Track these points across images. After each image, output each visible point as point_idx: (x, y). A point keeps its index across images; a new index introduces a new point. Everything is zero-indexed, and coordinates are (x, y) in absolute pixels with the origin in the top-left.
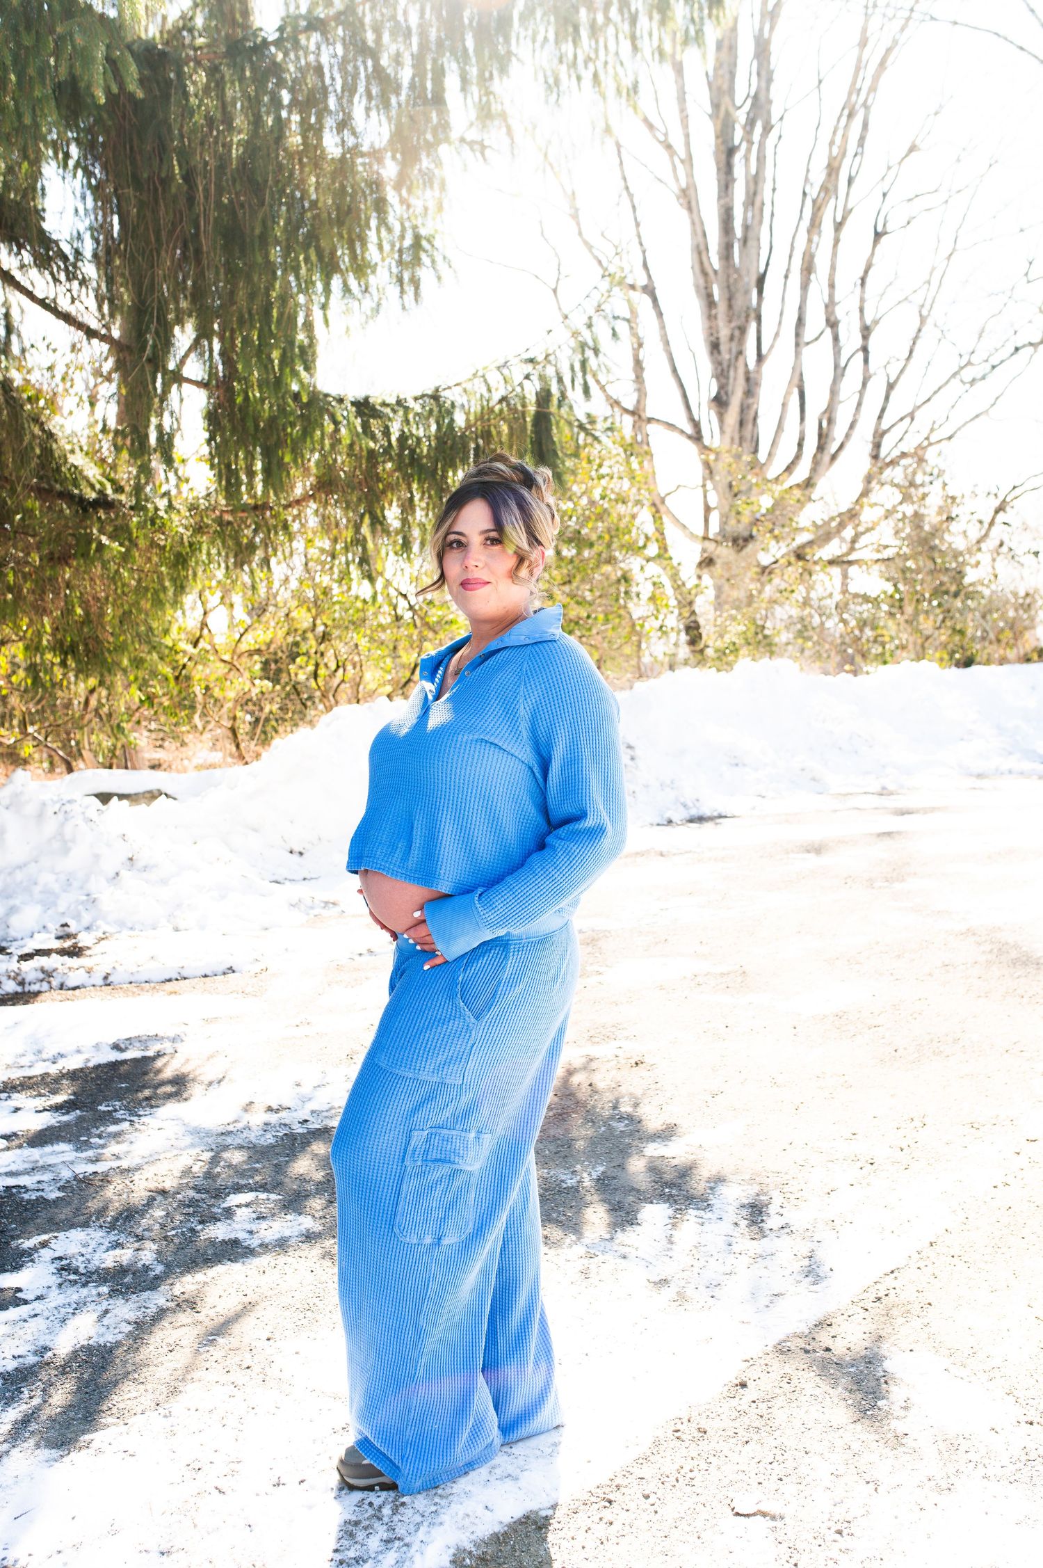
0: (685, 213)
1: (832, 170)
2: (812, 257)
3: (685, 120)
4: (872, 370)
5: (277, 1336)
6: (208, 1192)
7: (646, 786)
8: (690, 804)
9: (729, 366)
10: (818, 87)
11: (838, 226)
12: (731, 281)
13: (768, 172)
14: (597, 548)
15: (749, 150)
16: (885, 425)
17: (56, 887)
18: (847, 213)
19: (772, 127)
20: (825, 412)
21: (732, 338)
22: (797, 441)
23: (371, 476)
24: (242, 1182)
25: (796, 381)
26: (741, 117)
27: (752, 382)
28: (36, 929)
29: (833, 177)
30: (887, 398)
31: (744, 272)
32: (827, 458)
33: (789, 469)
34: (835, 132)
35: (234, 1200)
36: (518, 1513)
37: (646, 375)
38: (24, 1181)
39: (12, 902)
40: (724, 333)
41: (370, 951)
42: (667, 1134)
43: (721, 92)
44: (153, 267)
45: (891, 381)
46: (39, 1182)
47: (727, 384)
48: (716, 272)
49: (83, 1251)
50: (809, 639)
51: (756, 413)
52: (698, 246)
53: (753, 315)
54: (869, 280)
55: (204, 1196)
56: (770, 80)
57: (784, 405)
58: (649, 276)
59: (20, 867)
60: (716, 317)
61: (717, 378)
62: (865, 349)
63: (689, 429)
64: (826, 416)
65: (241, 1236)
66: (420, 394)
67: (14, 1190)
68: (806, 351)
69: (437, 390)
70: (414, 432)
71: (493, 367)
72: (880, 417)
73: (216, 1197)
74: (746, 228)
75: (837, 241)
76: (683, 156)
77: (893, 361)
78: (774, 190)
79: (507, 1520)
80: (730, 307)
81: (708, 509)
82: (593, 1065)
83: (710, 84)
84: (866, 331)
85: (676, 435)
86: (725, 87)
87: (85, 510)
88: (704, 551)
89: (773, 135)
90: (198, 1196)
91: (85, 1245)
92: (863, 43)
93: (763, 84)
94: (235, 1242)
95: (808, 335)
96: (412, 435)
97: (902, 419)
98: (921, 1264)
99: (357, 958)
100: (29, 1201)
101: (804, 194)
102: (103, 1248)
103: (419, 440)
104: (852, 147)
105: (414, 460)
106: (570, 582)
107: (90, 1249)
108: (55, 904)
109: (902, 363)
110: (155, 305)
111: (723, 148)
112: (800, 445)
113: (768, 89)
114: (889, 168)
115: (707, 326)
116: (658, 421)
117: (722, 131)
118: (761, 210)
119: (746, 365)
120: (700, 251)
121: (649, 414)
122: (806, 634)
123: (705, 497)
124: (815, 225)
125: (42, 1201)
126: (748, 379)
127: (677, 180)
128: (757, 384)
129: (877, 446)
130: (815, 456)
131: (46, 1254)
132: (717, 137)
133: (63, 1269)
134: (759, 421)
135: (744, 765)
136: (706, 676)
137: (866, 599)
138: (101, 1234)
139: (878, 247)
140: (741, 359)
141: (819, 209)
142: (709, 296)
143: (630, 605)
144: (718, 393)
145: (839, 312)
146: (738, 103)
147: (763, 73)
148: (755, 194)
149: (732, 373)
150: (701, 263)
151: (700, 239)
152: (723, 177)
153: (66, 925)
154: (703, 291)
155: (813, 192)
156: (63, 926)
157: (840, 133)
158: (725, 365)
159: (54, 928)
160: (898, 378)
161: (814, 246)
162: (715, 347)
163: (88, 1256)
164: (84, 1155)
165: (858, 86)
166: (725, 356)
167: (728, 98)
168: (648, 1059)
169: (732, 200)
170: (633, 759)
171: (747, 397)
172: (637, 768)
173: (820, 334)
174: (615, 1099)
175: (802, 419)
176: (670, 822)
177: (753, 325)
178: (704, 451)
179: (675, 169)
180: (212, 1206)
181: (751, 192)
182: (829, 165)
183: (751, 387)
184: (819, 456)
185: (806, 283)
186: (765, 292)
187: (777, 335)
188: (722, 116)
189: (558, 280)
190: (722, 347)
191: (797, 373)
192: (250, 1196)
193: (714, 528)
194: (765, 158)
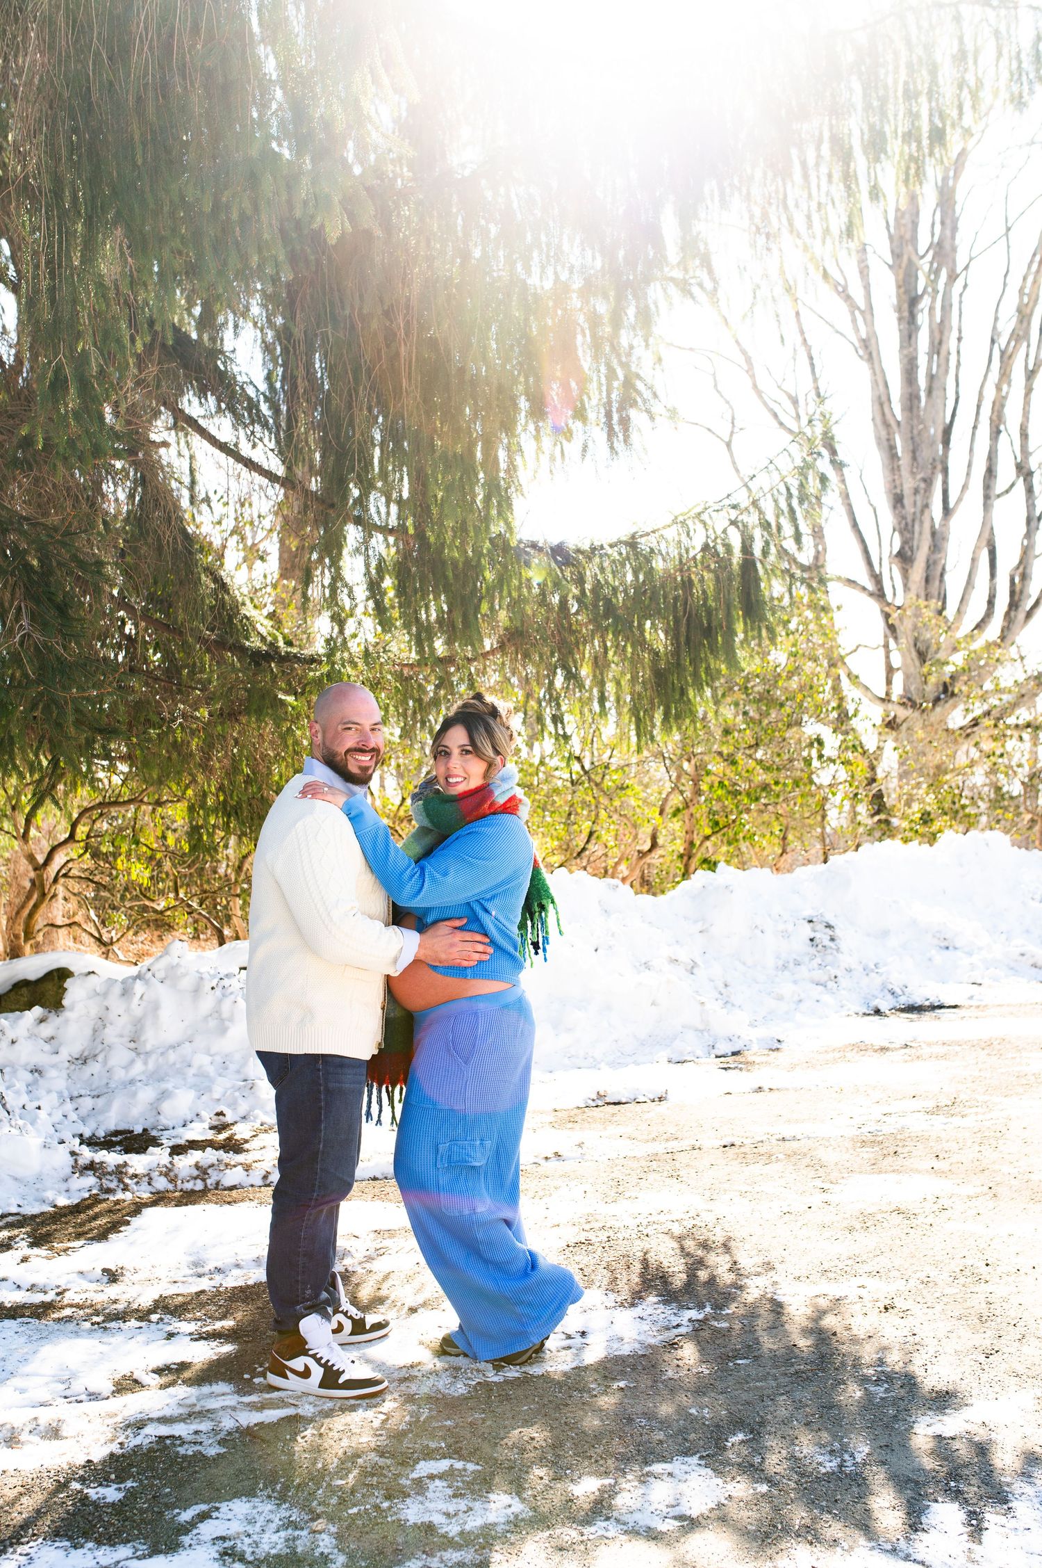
1: (1024, 316)
2: (1002, 406)
3: (864, 272)
6: (393, 1456)
7: (849, 971)
8: (899, 991)
9: (914, 521)
10: (1007, 234)
11: (1031, 375)
12: (915, 432)
13: (955, 322)
14: (788, 710)
15: (933, 301)
17: (211, 1070)
19: (958, 276)
20: (1018, 568)
21: (916, 491)
22: (987, 597)
24: (433, 1445)
25: (986, 538)
26: (924, 265)
27: (938, 536)
28: (189, 1118)
29: (1025, 324)
31: (929, 423)
32: (1021, 616)
33: (980, 627)
34: (1025, 279)
35: (424, 1468)
38: (180, 1430)
39: (164, 1086)
40: (908, 484)
41: (557, 1155)
43: (902, 242)
46: (196, 1432)
47: (912, 539)
48: (898, 423)
49: (250, 1529)
51: (944, 569)
52: (879, 397)
53: (939, 467)
55: (389, 1462)
56: (955, 229)
57: (974, 560)
59: (173, 1047)
60: (899, 470)
61: (901, 533)
63: (870, 586)
64: (1020, 571)
65: (437, 1519)
66: (615, 540)
67: (168, 1442)
68: (998, 504)
69: (633, 537)
70: (610, 579)
71: (693, 513)
73: (404, 1464)
74: (931, 378)
75: (1029, 391)
76: (863, 307)
78: (959, 339)
80: (914, 458)
81: (890, 670)
83: (891, 237)
85: (858, 592)
86: (908, 236)
87: (258, 664)
88: (887, 713)
89: (959, 285)
90: (381, 1462)
91: (251, 1522)
93: (948, 233)
95: (999, 486)
96: (607, 582)
99: (543, 1162)
100: (185, 1457)
101: (993, 343)
102: (273, 1526)
103: (615, 590)
105: (610, 609)
107: (258, 1528)
108: (209, 1089)
110: (355, 446)
111: (905, 298)
112: (991, 603)
113: (953, 238)
115: (890, 479)
116: (839, 578)
117: (904, 281)
118: (948, 360)
119: (932, 520)
120: (882, 402)
121: (829, 571)
123: (887, 657)
124: (1005, 375)
125: (200, 1458)
126: (933, 534)
127: (857, 330)
128: (945, 539)
130: (1008, 614)
131: (208, 1529)
132: (899, 287)
133: (226, 1554)
134: (946, 577)
135: (955, 948)
138: (269, 1507)
140: (927, 512)
141: (1009, 359)
142: (892, 448)
144: (902, 548)
145: (1033, 462)
146: (921, 252)
147: (948, 222)
148: (940, 343)
149: (917, 528)
150: (883, 414)
151: (882, 389)
152: (904, 326)
153: (221, 1114)
154: (885, 443)
155: (1003, 340)
156: (218, 1114)
157: (1030, 279)
158: (909, 520)
159: (208, 1117)
161: (1004, 396)
162: (898, 500)
163: (255, 1537)
164: (247, 1399)
166: (909, 509)
167: (910, 248)
168: (898, 1303)
169: (916, 350)
170: (832, 939)
171: (933, 552)
172: (838, 950)
173: (1013, 485)
174: (868, 1354)
175: (993, 575)
176: (878, 1012)
177: (939, 478)
178: (887, 609)
179: (854, 321)
180: (399, 1475)
181: (937, 342)
182: (1019, 311)
183: (938, 540)
184: (1013, 614)
185: (996, 433)
186: (951, 445)
187: (965, 487)
188: (904, 265)
189: (732, 433)
190: (906, 501)
191: (988, 527)
192: (444, 1465)
193: (898, 689)
194: (951, 306)
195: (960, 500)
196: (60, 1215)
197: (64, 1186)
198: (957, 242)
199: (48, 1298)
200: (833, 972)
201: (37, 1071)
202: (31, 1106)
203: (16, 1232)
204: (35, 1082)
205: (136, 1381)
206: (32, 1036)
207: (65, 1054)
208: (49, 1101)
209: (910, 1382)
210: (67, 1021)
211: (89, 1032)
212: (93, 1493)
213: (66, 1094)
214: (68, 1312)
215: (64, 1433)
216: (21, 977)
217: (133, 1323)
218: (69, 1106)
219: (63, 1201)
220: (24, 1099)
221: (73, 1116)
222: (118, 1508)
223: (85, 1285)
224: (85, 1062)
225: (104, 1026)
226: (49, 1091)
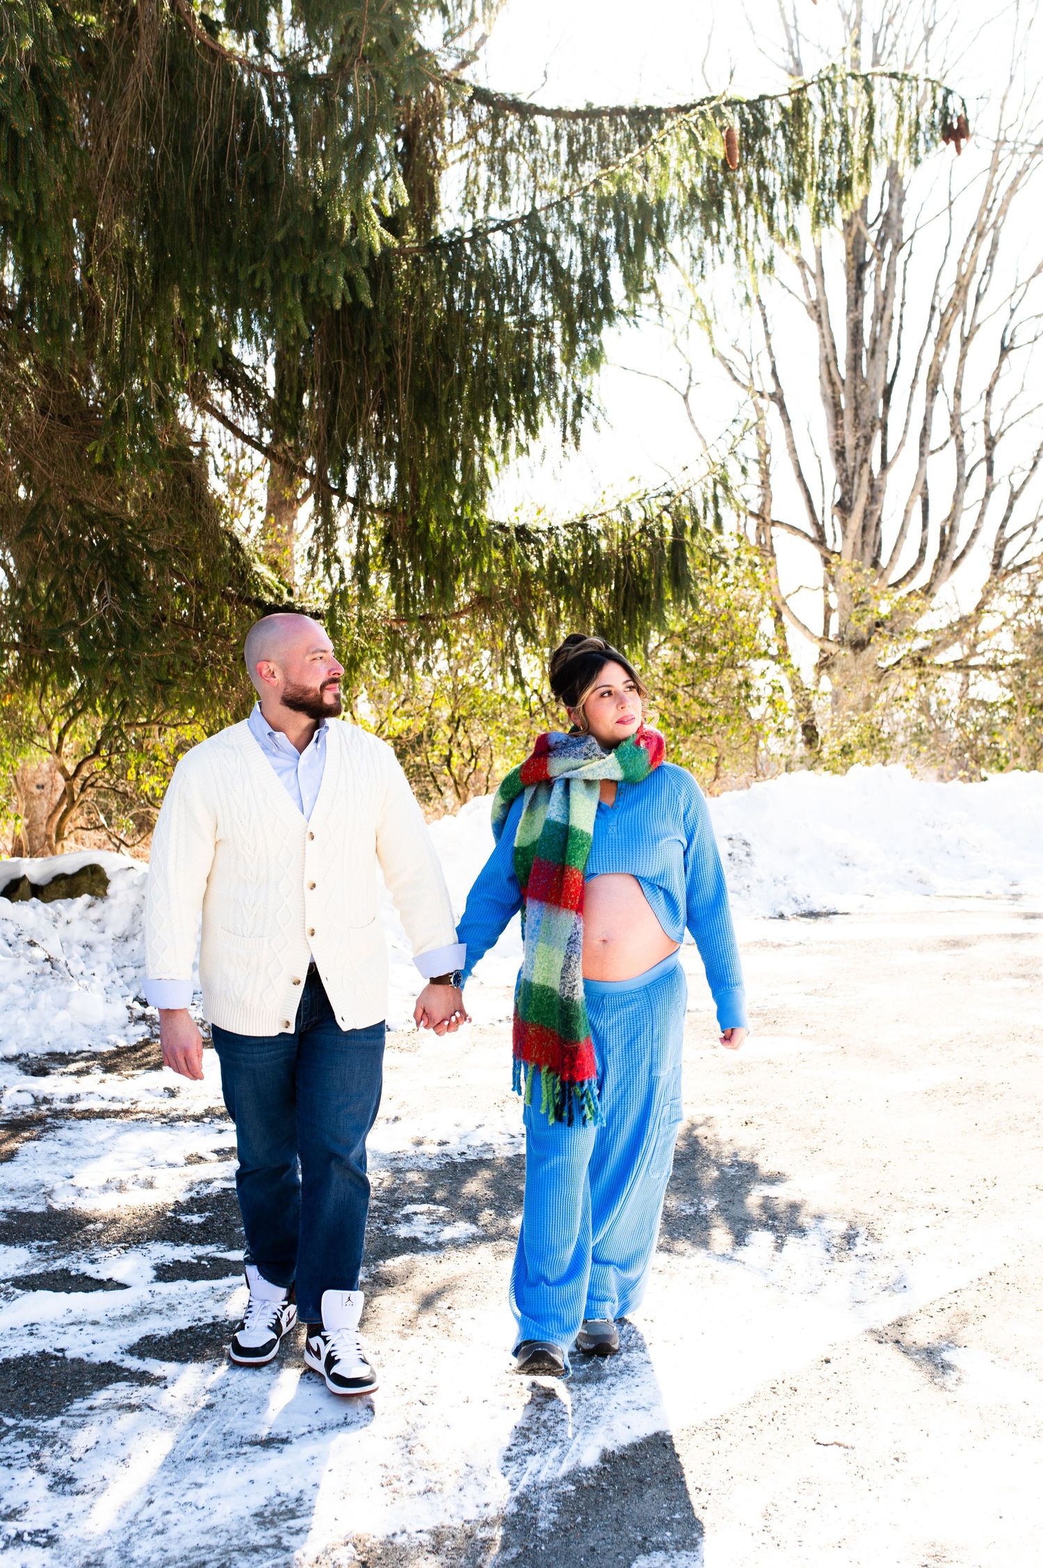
0: (814, 325)
1: (961, 287)
2: (939, 370)
4: (996, 480)
5: (455, 1306)
6: (388, 1202)
7: (760, 881)
8: (801, 900)
9: (853, 473)
10: (949, 208)
11: (966, 341)
12: (858, 391)
13: (898, 288)
14: (720, 653)
15: (879, 268)
16: (1008, 533)
18: (975, 328)
19: (902, 245)
20: (948, 519)
21: (857, 446)
22: (918, 547)
23: (525, 593)
24: (415, 1196)
25: (919, 488)
26: (872, 235)
27: (876, 488)
29: (962, 294)
30: (1010, 508)
31: (871, 383)
32: (948, 565)
33: (910, 574)
34: (963, 252)
35: (410, 1209)
36: (651, 1432)
37: (772, 481)
40: (850, 442)
42: (774, 1179)
44: (354, 421)
45: (1015, 489)
47: (851, 490)
48: (843, 382)
50: (924, 742)
51: (879, 519)
52: (826, 357)
53: (878, 425)
54: (994, 394)
56: (902, 200)
57: (906, 512)
58: (778, 384)
60: (842, 426)
61: (842, 484)
62: (989, 460)
63: (812, 533)
64: (949, 523)
65: (420, 1235)
66: (568, 522)
68: (930, 460)
69: (584, 518)
70: (564, 555)
71: (634, 499)
72: (1002, 527)
73: (396, 1206)
74: (875, 341)
75: (964, 356)
76: (814, 270)
77: (1017, 470)
78: (902, 305)
79: (642, 1435)
80: (856, 416)
81: (828, 610)
82: (710, 1123)
84: (991, 443)
85: (799, 539)
88: (822, 651)
89: (904, 253)
90: (380, 1204)
92: (994, 169)
93: (895, 205)
94: (415, 1240)
95: (933, 444)
96: (561, 558)
97: (1024, 529)
98: (981, 1288)
101: (933, 308)
103: (567, 563)
104: (981, 265)
106: (693, 684)
109: (1027, 473)
111: (853, 264)
112: (922, 551)
113: (899, 210)
114: (1017, 287)
115: (833, 434)
116: (781, 523)
117: (853, 248)
118: (890, 324)
119: (871, 472)
120: (829, 362)
121: (774, 517)
122: (922, 737)
123: (826, 598)
124: (942, 340)
126: (872, 486)
127: (808, 292)
128: (881, 491)
129: (999, 555)
130: (936, 562)
132: (848, 254)
134: (882, 526)
135: (854, 865)
136: (820, 778)
137: (983, 703)
139: (1006, 362)
140: (866, 467)
141: (947, 324)
142: (836, 405)
143: (751, 709)
144: (842, 499)
145: (965, 422)
146: (870, 221)
147: (895, 195)
148: (884, 309)
149: (856, 480)
150: (830, 374)
151: (829, 350)
152: (852, 290)
154: (830, 400)
155: (942, 306)
157: (969, 251)
158: (850, 473)
160: (1022, 488)
161: (941, 359)
162: (840, 455)
165: (989, 206)
166: (850, 463)
167: (859, 218)
168: (757, 1120)
169: (862, 314)
170: (748, 855)
171: (871, 503)
172: (752, 864)
173: (947, 442)
174: (727, 1150)
175: (925, 526)
176: (782, 916)
177: (879, 434)
178: (826, 555)
179: (806, 283)
180: (392, 1213)
181: (881, 307)
182: (957, 282)
183: (875, 494)
184: (940, 562)
185: (932, 393)
186: (892, 403)
187: (902, 444)
188: (853, 233)
189: (689, 387)
190: (847, 455)
191: (922, 481)
192: (424, 1207)
193: (834, 629)
194: (895, 274)
195: (896, 455)
196: (120, 1052)
197: (123, 1032)
198: (903, 215)
199: (126, 1106)
200: (747, 882)
201: (88, 946)
202: (87, 973)
203: (91, 1063)
204: (87, 955)
205: (201, 1158)
206: (82, 918)
207: (110, 933)
208: (101, 970)
209: (753, 1168)
210: (111, 906)
211: (129, 916)
212: (184, 1218)
213: (112, 965)
214: (141, 1115)
215: (156, 1184)
216: (59, 871)
217: (192, 1123)
218: (116, 974)
219: (122, 1043)
220: (82, 967)
221: (120, 982)
222: (201, 1226)
223: (151, 1098)
224: (126, 940)
225: (142, 912)
226: (99, 963)
